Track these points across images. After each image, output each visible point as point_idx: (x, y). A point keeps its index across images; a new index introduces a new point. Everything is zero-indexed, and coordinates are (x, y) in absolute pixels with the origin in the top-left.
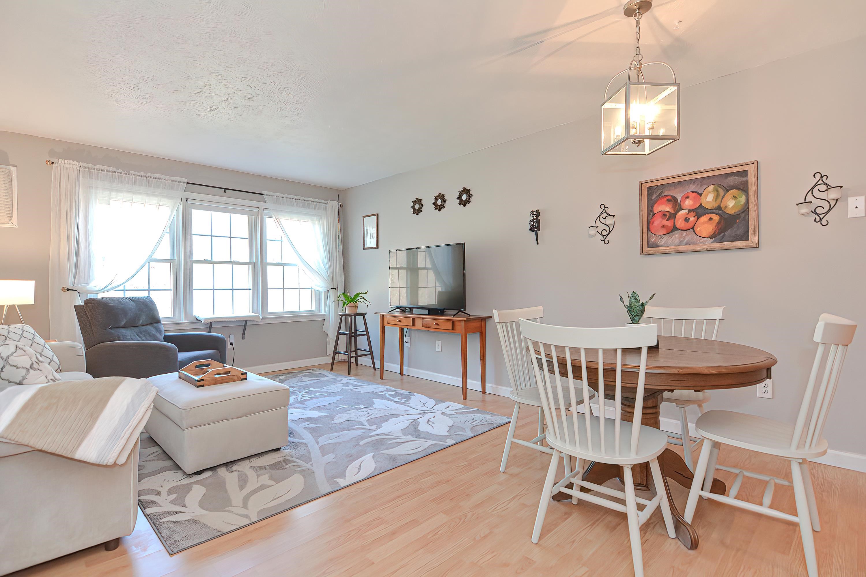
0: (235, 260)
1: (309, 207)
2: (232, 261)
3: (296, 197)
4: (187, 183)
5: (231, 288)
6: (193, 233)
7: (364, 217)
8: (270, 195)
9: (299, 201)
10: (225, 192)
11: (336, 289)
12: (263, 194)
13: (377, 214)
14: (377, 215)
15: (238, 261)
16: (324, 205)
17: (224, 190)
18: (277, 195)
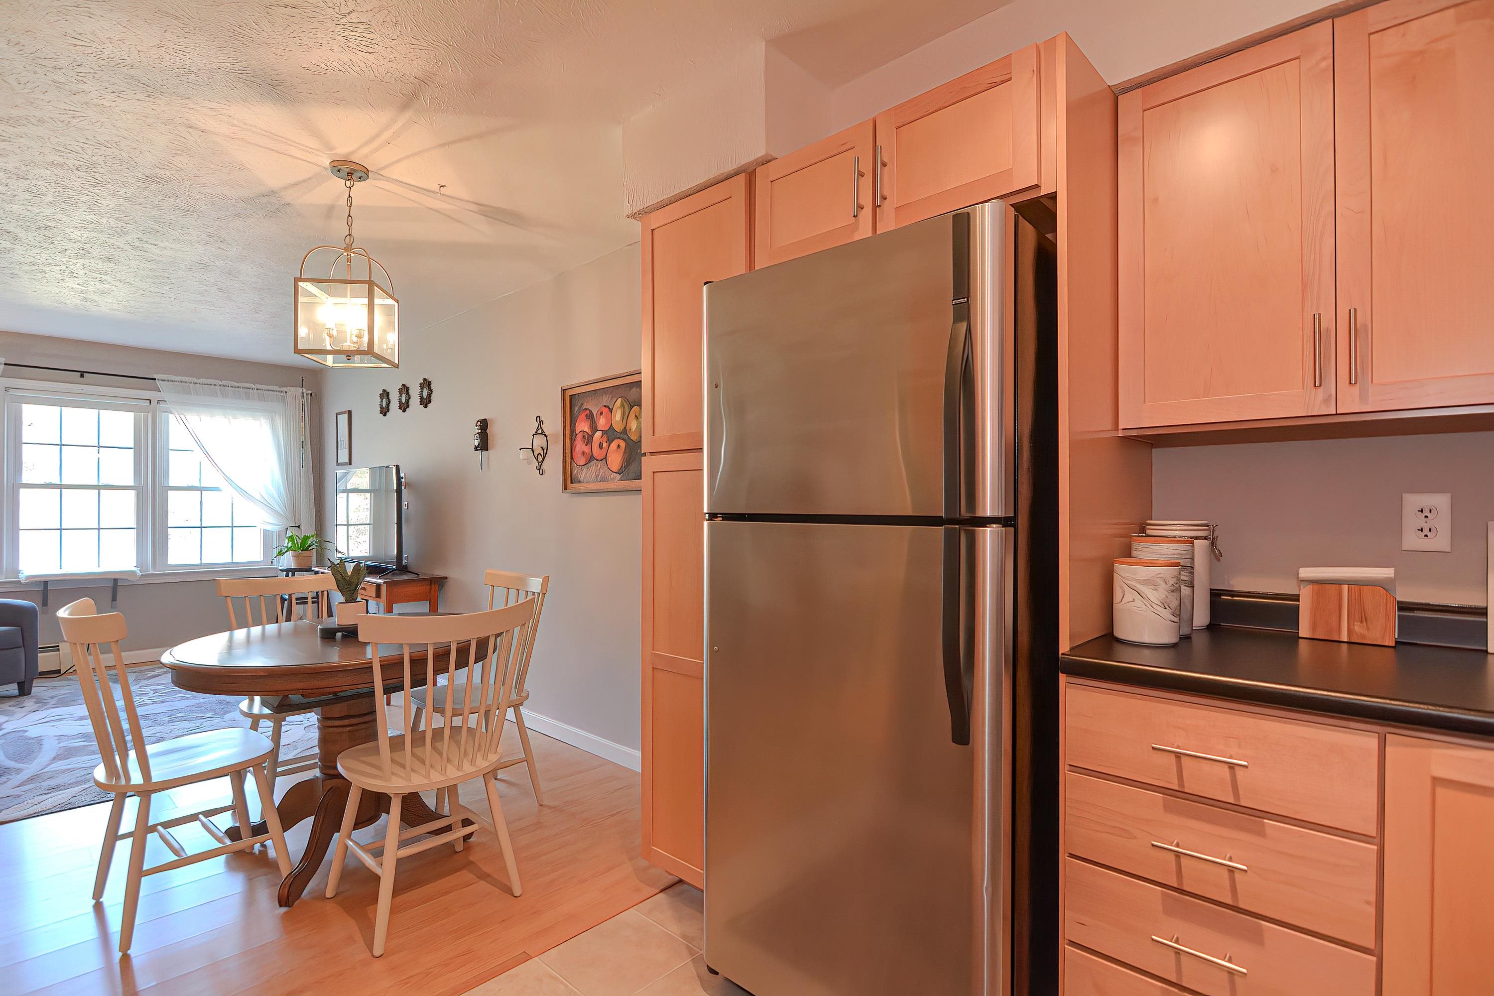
0: (105, 483)
1: (248, 398)
2: (100, 484)
3: (221, 383)
4: (5, 364)
5: (97, 527)
6: (24, 441)
7: (337, 415)
8: (168, 381)
9: (227, 388)
10: (82, 376)
11: (299, 527)
12: (155, 379)
13: (349, 411)
14: (350, 413)
15: (110, 484)
16: (278, 393)
17: (81, 374)
18: (183, 380)
